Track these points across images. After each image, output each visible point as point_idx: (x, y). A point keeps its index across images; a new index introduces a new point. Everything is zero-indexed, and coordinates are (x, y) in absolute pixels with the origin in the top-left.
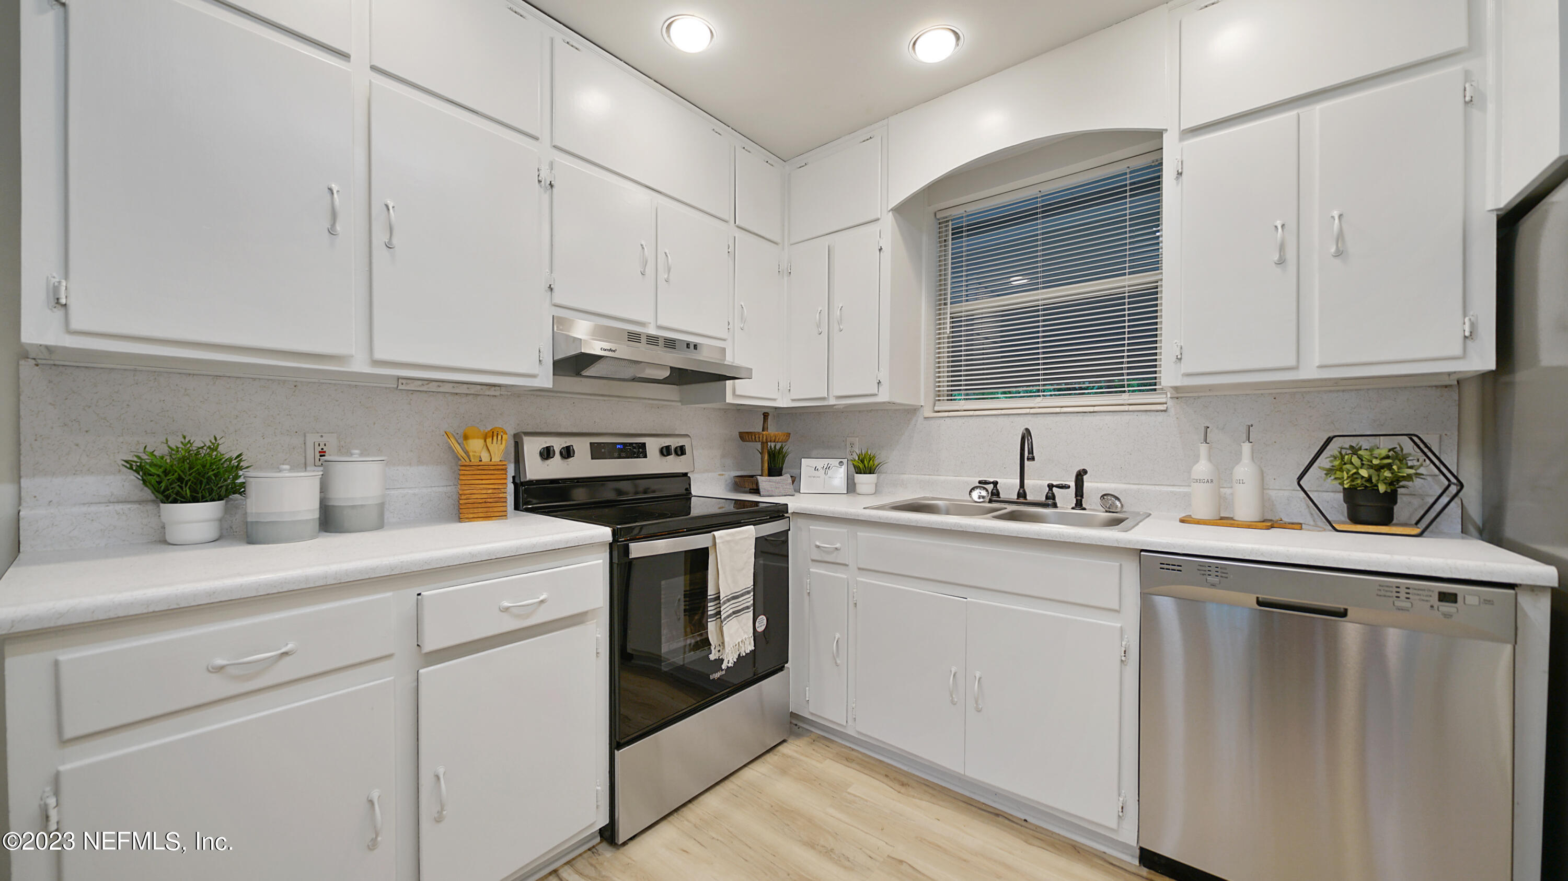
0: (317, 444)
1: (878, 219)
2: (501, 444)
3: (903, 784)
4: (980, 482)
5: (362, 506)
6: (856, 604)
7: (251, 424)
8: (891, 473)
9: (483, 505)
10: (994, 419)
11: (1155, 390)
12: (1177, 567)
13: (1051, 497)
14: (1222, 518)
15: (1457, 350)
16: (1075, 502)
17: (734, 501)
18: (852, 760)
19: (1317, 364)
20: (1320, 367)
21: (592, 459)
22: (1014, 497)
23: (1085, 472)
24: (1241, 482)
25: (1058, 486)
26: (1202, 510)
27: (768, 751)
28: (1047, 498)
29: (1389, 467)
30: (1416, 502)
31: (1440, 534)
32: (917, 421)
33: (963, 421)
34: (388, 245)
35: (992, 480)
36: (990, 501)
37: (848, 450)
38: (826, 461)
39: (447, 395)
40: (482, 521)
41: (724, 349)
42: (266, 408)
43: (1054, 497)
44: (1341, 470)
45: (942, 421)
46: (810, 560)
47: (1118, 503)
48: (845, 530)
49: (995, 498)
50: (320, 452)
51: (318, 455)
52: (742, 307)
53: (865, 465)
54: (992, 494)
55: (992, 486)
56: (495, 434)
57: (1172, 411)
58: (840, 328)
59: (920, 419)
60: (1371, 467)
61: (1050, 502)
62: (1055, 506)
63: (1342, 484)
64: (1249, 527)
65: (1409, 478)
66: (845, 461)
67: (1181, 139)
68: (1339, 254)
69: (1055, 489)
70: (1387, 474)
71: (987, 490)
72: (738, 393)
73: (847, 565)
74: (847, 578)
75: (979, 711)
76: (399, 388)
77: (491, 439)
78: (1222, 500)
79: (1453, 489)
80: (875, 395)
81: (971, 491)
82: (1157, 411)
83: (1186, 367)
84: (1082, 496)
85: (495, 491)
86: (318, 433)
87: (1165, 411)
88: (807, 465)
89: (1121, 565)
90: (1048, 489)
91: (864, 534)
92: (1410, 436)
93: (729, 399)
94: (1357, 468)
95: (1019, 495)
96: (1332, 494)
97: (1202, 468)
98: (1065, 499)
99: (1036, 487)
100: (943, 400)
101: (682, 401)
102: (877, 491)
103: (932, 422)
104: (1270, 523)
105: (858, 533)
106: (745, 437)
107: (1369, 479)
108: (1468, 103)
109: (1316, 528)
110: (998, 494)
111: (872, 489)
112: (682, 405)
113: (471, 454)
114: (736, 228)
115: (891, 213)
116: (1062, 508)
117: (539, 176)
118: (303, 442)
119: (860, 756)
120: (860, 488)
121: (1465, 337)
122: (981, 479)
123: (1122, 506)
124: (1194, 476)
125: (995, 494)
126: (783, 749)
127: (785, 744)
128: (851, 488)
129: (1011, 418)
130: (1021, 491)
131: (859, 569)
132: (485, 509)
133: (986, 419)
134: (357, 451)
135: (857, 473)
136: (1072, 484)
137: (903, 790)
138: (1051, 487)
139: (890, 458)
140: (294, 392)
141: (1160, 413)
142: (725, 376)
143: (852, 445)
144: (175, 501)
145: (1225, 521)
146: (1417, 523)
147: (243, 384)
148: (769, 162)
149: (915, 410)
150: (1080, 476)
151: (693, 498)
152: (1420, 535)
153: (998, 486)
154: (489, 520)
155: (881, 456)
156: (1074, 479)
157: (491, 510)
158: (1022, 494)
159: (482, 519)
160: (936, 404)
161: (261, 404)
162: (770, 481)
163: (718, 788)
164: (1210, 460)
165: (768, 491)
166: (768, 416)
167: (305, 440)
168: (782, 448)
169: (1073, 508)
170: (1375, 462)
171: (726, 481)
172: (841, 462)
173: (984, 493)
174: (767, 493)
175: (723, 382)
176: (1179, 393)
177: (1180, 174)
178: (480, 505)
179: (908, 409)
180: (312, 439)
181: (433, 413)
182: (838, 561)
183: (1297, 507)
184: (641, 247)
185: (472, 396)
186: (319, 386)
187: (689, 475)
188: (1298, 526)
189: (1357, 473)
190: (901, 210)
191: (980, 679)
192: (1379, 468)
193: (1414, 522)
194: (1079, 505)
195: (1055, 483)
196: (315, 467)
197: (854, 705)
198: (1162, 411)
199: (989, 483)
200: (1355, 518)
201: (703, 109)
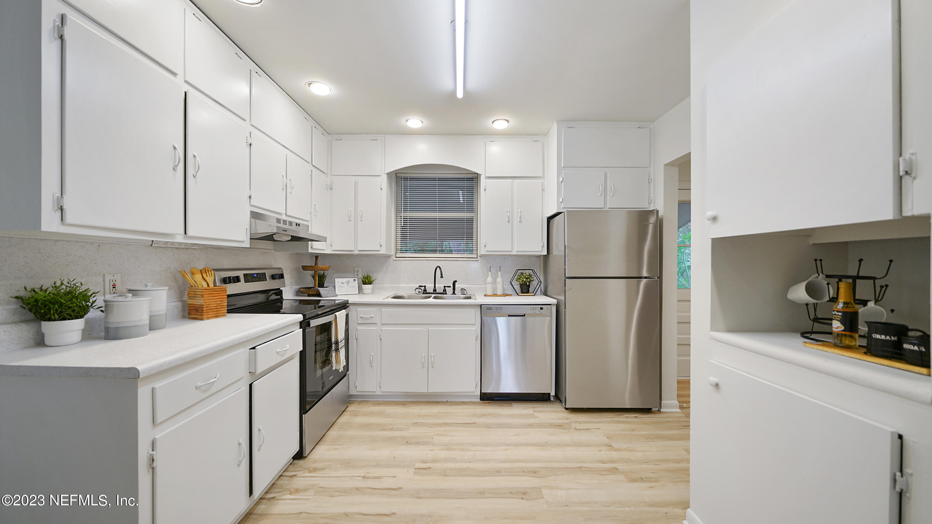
0: (111, 281)
1: (380, 176)
2: (212, 276)
3: (404, 405)
4: (419, 286)
5: (157, 315)
6: (381, 339)
7: (75, 270)
8: (378, 284)
9: (215, 310)
10: (422, 261)
11: (473, 253)
12: (490, 309)
13: (445, 290)
14: (494, 294)
15: (541, 250)
16: (453, 292)
17: (299, 301)
18: (380, 404)
19: (516, 251)
20: (517, 251)
21: (245, 282)
22: (432, 291)
23: (456, 281)
24: (499, 283)
25: (447, 287)
26: (489, 293)
27: (343, 412)
28: (444, 291)
29: (529, 278)
30: (533, 287)
31: (537, 295)
32: (390, 261)
33: (410, 262)
34: (194, 176)
35: (424, 285)
36: (423, 293)
37: (355, 274)
38: (347, 279)
39: (174, 249)
40: (214, 318)
41: (308, 226)
42: (83, 260)
43: (446, 291)
44: (520, 279)
45: (401, 261)
46: (357, 324)
47: (466, 292)
48: (376, 309)
49: (425, 292)
50: (113, 285)
51: (112, 287)
52: (315, 205)
53: (367, 281)
54: (424, 290)
55: (424, 287)
56: (207, 271)
57: (479, 261)
58: (361, 220)
59: (392, 260)
60: (525, 278)
61: (445, 292)
62: (446, 294)
63: (520, 283)
64: (501, 296)
65: (532, 281)
66: (356, 279)
67: (485, 179)
68: (520, 222)
69: (446, 288)
70: (529, 280)
71: (421, 289)
72: (314, 247)
73: (376, 324)
74: (377, 329)
75: (433, 367)
76: (153, 245)
77: (205, 274)
78: (495, 289)
79: (539, 283)
80: (379, 251)
81: (416, 289)
82: (475, 261)
83: (487, 249)
84: (455, 290)
85: (221, 302)
86: (110, 274)
87: (478, 261)
88: (338, 281)
89: (475, 310)
90: (444, 288)
91: (384, 310)
92: (532, 270)
93: (310, 251)
94: (523, 278)
95: (434, 291)
96: (517, 286)
97: (489, 279)
98: (449, 291)
99: (440, 287)
100: (398, 252)
101: (275, 250)
102: (373, 292)
103: (397, 262)
104: (505, 295)
105: (382, 310)
106: (305, 268)
107: (525, 282)
108: (543, 190)
109: (515, 295)
110: (426, 290)
111: (370, 291)
112: (275, 251)
113: (198, 283)
114: (312, 166)
115: (386, 175)
116: (448, 294)
117: (247, 140)
118: (103, 280)
119: (382, 402)
120: (365, 291)
121: (542, 247)
122: (419, 285)
123: (467, 292)
124: (487, 282)
125: (425, 290)
126: (348, 409)
127: (348, 408)
128: (360, 290)
129: (429, 261)
130: (435, 289)
131: (382, 324)
132: (216, 312)
133: (419, 261)
134: (150, 284)
135: (364, 284)
136: (452, 286)
137: (405, 406)
138: (445, 287)
139: (378, 277)
140: (98, 249)
141: (476, 261)
142: (308, 239)
143: (357, 271)
144: (64, 319)
145: (495, 295)
146: (533, 292)
147: (71, 245)
148: (324, 134)
149: (389, 256)
150: (454, 282)
151: (284, 301)
152: (534, 295)
153: (426, 288)
154: (218, 318)
155: (374, 276)
156: (452, 284)
157: (219, 312)
158: (435, 290)
159: (214, 317)
160: (397, 254)
161: (81, 257)
162: (325, 290)
163: (331, 429)
164: (491, 277)
165: (325, 295)
166: (318, 258)
167: (104, 279)
168: (324, 274)
169: (452, 294)
170: (527, 277)
171: (293, 291)
172: (355, 279)
173: (420, 291)
174: (325, 296)
175: (307, 242)
176: (482, 256)
177: (485, 189)
178: (213, 310)
179: (386, 256)
180: (108, 278)
181: (167, 260)
182: (372, 322)
183: (510, 291)
184: (282, 176)
185: (185, 249)
186: (111, 245)
187: (281, 289)
188: (510, 295)
189: (523, 280)
190: (389, 174)
191: (433, 356)
192: (527, 278)
193: (532, 292)
194: (454, 293)
195: (446, 285)
196: (110, 295)
197: (380, 381)
198: (477, 261)
199: (422, 286)
200: (522, 293)
201: (303, 108)
